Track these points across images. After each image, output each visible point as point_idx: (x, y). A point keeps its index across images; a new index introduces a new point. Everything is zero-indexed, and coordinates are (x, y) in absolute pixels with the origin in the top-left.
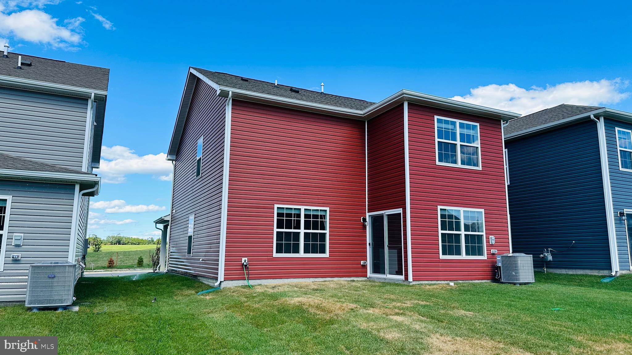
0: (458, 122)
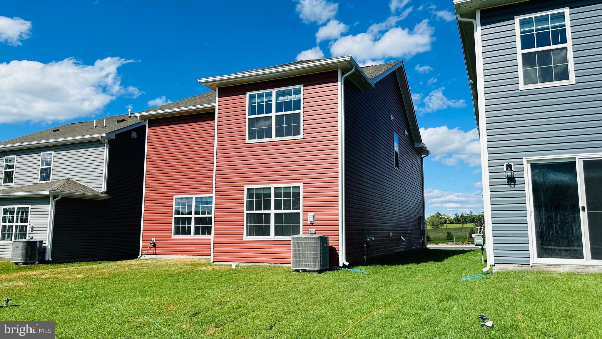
0: (274, 91)
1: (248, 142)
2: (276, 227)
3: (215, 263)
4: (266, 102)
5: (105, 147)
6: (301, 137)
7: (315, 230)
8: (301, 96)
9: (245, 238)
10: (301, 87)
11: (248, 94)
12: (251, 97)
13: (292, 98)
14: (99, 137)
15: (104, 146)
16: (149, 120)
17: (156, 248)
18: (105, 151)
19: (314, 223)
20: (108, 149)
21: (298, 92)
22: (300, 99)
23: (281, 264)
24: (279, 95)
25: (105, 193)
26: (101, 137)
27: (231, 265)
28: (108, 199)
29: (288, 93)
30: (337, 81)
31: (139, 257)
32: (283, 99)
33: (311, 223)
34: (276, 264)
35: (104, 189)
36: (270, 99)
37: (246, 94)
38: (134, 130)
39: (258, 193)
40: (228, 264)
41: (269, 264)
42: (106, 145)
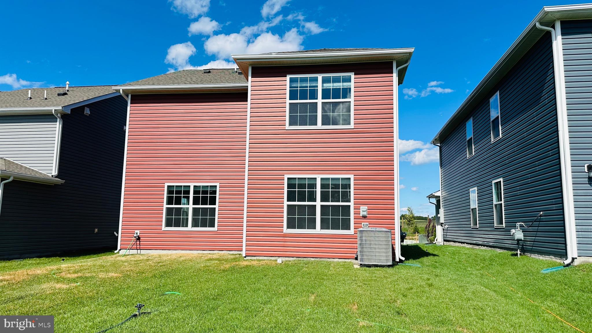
0: (320, 77)
1: (288, 128)
2: (322, 220)
3: (247, 258)
4: (310, 87)
5: (58, 123)
6: (352, 127)
7: (368, 223)
8: (352, 85)
9: (286, 231)
10: (352, 75)
11: (288, 77)
12: (292, 80)
13: (340, 85)
14: (52, 110)
15: (56, 121)
16: (132, 96)
17: (141, 242)
18: (57, 127)
19: (367, 217)
20: (61, 125)
21: (349, 80)
22: (351, 88)
23: (328, 259)
24: (325, 80)
25: (56, 177)
26: (55, 110)
27: (276, 260)
28: (60, 184)
29: (336, 80)
30: (392, 73)
31: (116, 252)
32: (330, 86)
33: (363, 217)
34: (322, 259)
35: (54, 172)
36: (314, 85)
37: (286, 77)
38: (88, 106)
39: (300, 184)
40: (263, 258)
41: (314, 258)
42: (58, 120)
